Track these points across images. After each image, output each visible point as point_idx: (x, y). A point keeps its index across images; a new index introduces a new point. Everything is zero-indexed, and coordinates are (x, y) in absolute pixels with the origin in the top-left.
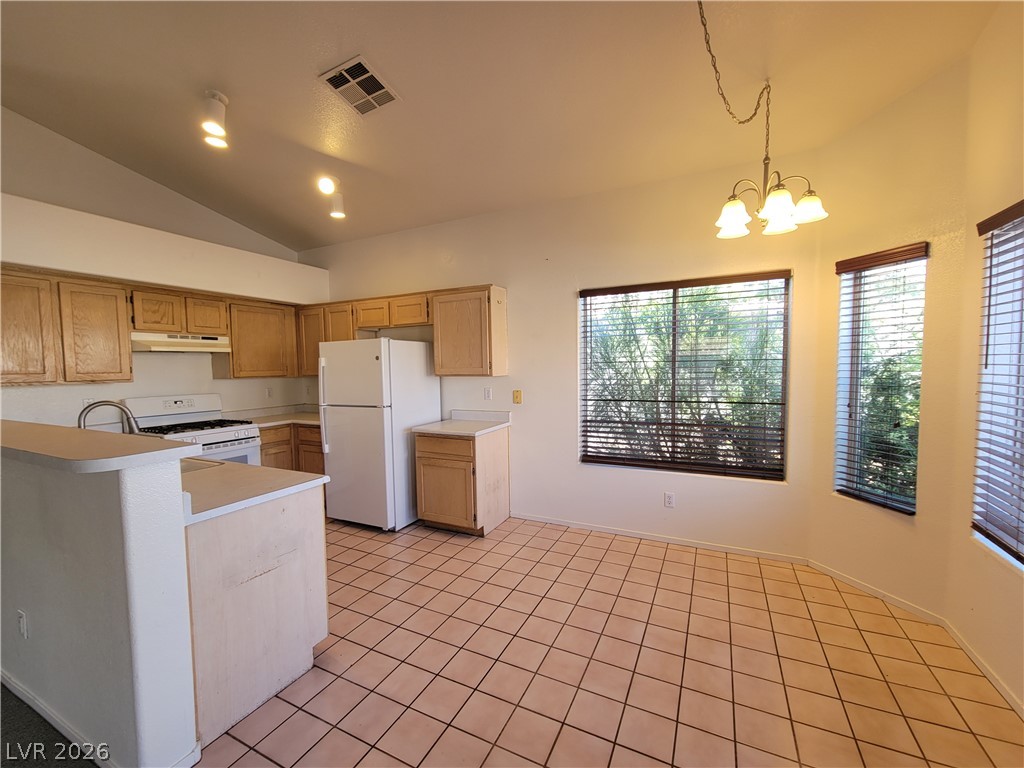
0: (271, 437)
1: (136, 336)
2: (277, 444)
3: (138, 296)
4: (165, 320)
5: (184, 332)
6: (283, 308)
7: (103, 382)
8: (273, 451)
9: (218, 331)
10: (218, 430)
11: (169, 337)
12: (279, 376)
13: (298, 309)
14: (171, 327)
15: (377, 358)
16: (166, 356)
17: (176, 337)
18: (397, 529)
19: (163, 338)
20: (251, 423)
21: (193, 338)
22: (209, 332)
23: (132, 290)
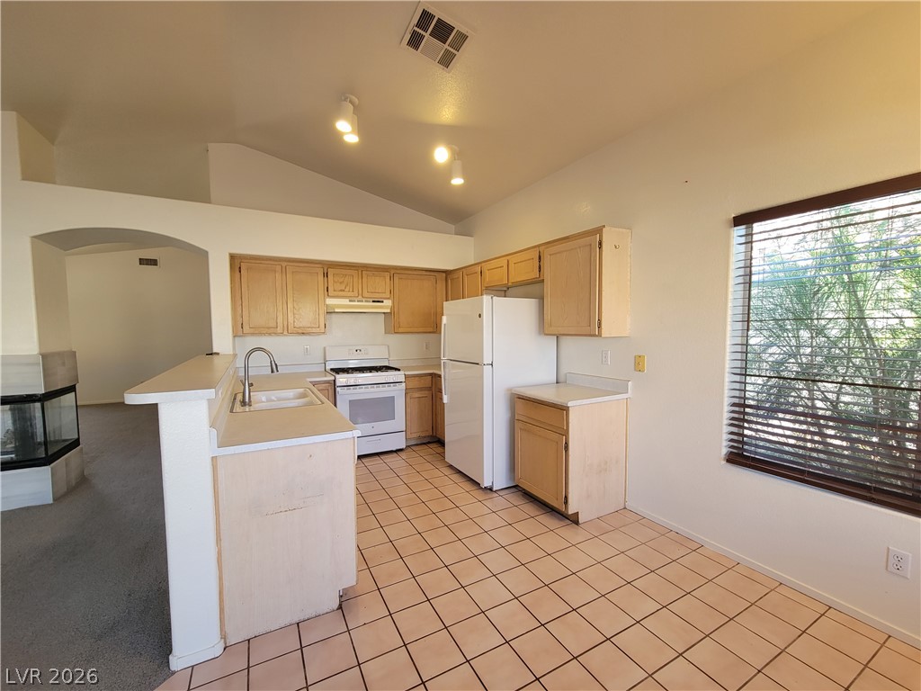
0: (414, 383)
1: (330, 301)
2: (421, 389)
3: (331, 272)
4: (347, 288)
5: (360, 297)
6: (435, 274)
7: (309, 334)
8: (417, 395)
9: (384, 295)
10: (374, 374)
11: (350, 301)
12: (430, 332)
13: (447, 272)
14: (350, 294)
15: (480, 316)
16: (354, 315)
17: (354, 301)
18: (494, 489)
19: (346, 302)
20: (399, 370)
21: (366, 301)
22: (377, 297)
23: (327, 268)
